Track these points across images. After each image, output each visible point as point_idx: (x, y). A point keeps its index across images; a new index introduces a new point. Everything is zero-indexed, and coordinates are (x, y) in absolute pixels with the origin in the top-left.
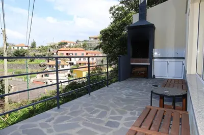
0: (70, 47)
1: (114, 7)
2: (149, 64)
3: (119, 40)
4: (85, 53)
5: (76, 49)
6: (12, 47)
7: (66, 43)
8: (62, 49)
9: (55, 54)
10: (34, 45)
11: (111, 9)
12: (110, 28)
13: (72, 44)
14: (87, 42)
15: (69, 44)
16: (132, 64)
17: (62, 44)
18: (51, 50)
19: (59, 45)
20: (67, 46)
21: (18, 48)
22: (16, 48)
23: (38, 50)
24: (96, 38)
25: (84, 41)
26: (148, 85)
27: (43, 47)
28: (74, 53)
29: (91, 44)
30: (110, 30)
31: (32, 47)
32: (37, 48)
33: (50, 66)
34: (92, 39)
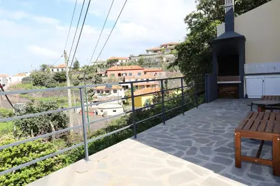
0: (122, 64)
1: (190, 15)
2: (240, 82)
3: (201, 55)
4: (142, 72)
5: (129, 67)
6: (51, 70)
7: (116, 61)
8: (113, 68)
9: (103, 75)
10: (76, 66)
11: (187, 18)
12: (188, 41)
13: (124, 61)
14: (144, 57)
15: (120, 61)
16: (219, 83)
17: (112, 62)
18: (98, 70)
19: (108, 63)
20: (118, 63)
21: (58, 70)
22: (55, 70)
23: (82, 71)
24: (155, 51)
25: (140, 56)
26: (241, 105)
27: (88, 67)
28: (128, 72)
29: (149, 60)
30: (188, 44)
31: (75, 68)
32: (80, 69)
33: (98, 92)
34: (150, 53)
